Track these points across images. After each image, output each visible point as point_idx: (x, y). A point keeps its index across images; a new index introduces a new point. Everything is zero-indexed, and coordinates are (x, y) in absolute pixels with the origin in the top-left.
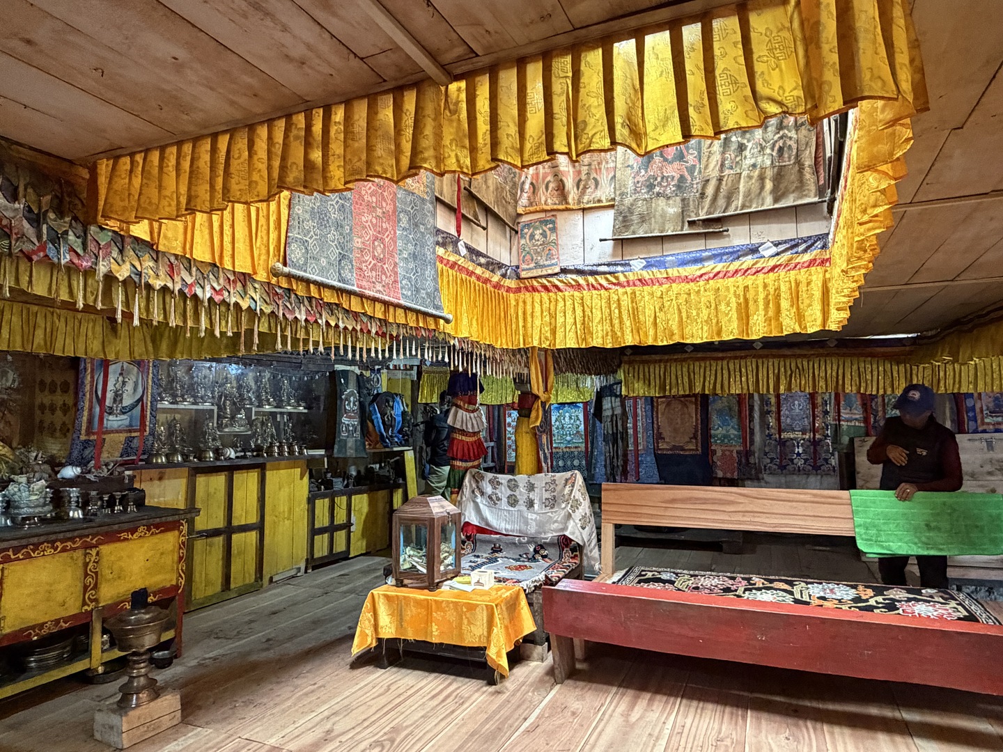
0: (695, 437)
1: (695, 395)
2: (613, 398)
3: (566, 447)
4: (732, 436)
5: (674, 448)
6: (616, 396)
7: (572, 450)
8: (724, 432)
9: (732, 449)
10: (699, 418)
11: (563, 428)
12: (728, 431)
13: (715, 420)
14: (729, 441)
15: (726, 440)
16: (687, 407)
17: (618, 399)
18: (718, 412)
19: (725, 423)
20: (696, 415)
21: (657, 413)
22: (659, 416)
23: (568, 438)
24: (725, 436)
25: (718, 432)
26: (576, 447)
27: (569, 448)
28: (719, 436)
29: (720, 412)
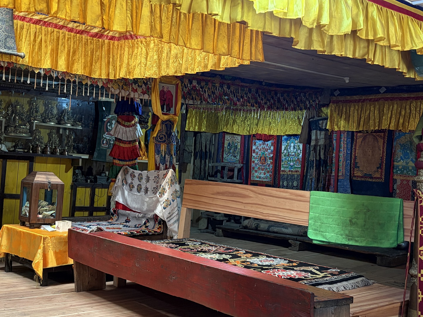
0: (380, 167)
1: (383, 131)
2: (318, 132)
3: (289, 171)
4: (410, 168)
5: (365, 176)
6: (321, 130)
7: (293, 173)
8: (404, 164)
9: (408, 179)
10: (385, 151)
11: (288, 155)
12: (407, 163)
13: (399, 153)
14: (407, 172)
15: (405, 171)
16: (378, 142)
17: (323, 133)
18: (402, 146)
19: (406, 156)
20: (383, 148)
21: (356, 145)
22: (357, 148)
23: (292, 164)
24: (405, 168)
25: (400, 163)
26: (296, 171)
27: (292, 171)
28: (400, 167)
29: (403, 147)
